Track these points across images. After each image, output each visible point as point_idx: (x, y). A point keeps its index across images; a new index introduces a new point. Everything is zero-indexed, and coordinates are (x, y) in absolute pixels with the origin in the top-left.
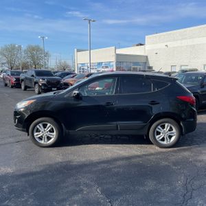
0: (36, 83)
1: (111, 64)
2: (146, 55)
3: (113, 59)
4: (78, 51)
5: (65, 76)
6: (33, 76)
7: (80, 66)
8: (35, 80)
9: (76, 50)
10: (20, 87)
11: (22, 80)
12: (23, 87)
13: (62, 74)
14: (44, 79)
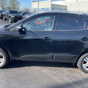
0: (9, 17)
1: (49, 9)
2: (66, 5)
3: (50, 7)
4: (33, 2)
5: (26, 14)
6: (8, 13)
7: (34, 9)
8: (9, 15)
9: (32, 1)
10: (3, 19)
11: (4, 15)
12: (4, 19)
13: (25, 13)
14: (13, 15)
